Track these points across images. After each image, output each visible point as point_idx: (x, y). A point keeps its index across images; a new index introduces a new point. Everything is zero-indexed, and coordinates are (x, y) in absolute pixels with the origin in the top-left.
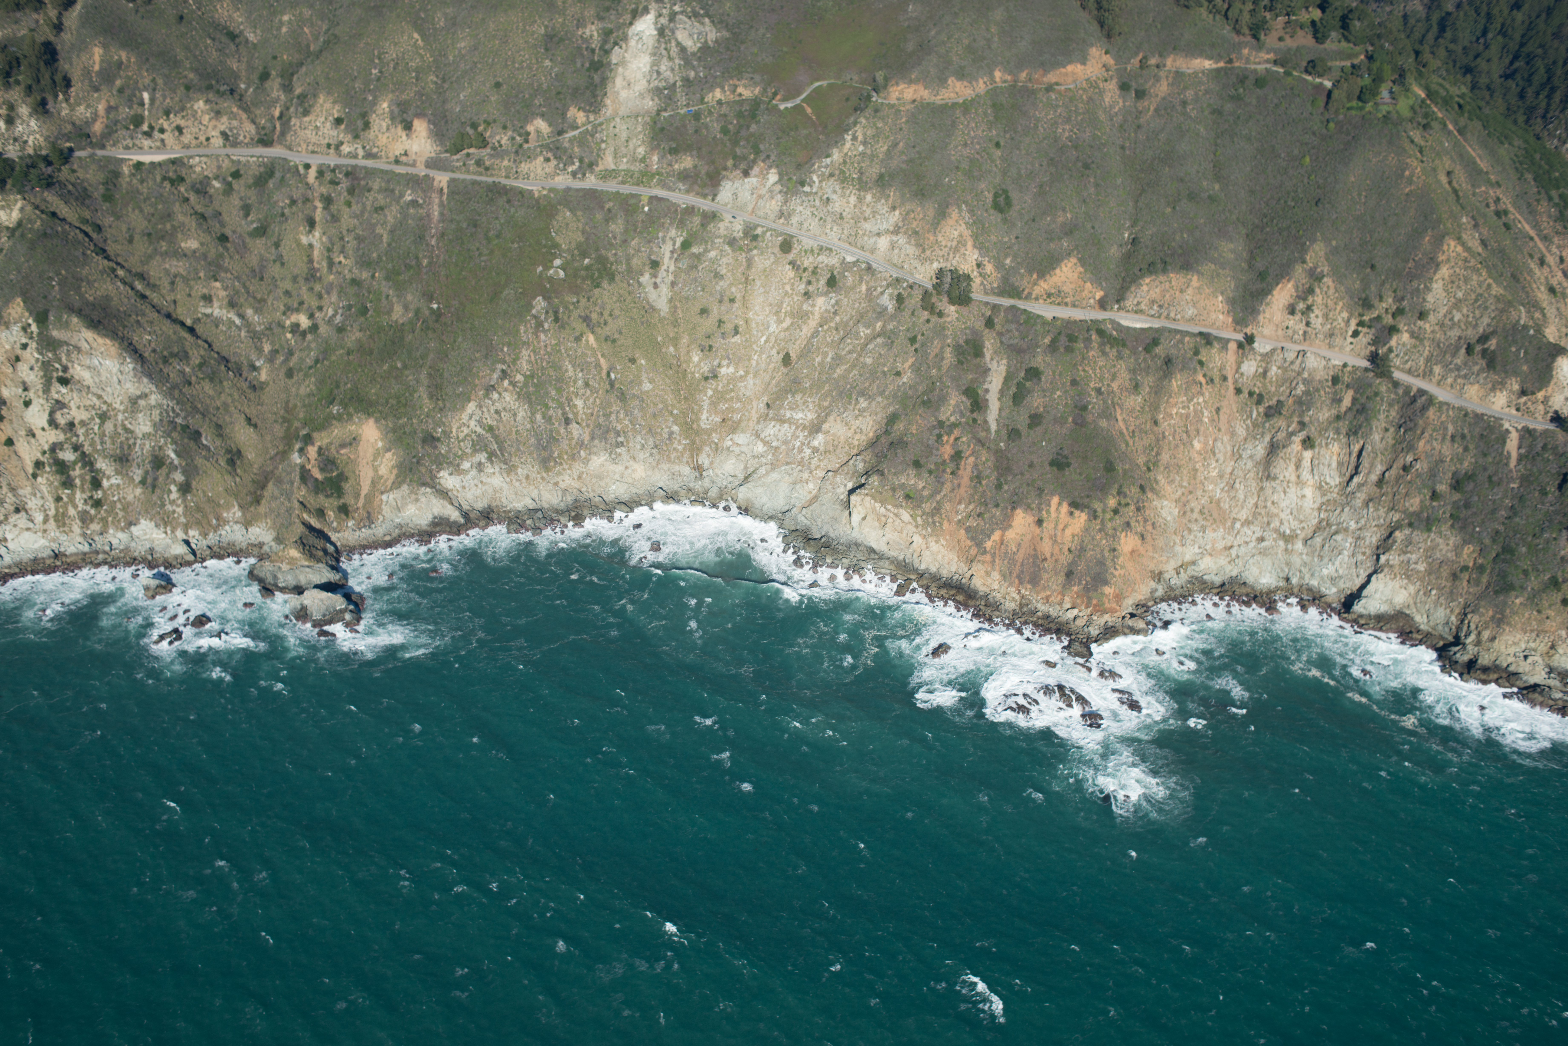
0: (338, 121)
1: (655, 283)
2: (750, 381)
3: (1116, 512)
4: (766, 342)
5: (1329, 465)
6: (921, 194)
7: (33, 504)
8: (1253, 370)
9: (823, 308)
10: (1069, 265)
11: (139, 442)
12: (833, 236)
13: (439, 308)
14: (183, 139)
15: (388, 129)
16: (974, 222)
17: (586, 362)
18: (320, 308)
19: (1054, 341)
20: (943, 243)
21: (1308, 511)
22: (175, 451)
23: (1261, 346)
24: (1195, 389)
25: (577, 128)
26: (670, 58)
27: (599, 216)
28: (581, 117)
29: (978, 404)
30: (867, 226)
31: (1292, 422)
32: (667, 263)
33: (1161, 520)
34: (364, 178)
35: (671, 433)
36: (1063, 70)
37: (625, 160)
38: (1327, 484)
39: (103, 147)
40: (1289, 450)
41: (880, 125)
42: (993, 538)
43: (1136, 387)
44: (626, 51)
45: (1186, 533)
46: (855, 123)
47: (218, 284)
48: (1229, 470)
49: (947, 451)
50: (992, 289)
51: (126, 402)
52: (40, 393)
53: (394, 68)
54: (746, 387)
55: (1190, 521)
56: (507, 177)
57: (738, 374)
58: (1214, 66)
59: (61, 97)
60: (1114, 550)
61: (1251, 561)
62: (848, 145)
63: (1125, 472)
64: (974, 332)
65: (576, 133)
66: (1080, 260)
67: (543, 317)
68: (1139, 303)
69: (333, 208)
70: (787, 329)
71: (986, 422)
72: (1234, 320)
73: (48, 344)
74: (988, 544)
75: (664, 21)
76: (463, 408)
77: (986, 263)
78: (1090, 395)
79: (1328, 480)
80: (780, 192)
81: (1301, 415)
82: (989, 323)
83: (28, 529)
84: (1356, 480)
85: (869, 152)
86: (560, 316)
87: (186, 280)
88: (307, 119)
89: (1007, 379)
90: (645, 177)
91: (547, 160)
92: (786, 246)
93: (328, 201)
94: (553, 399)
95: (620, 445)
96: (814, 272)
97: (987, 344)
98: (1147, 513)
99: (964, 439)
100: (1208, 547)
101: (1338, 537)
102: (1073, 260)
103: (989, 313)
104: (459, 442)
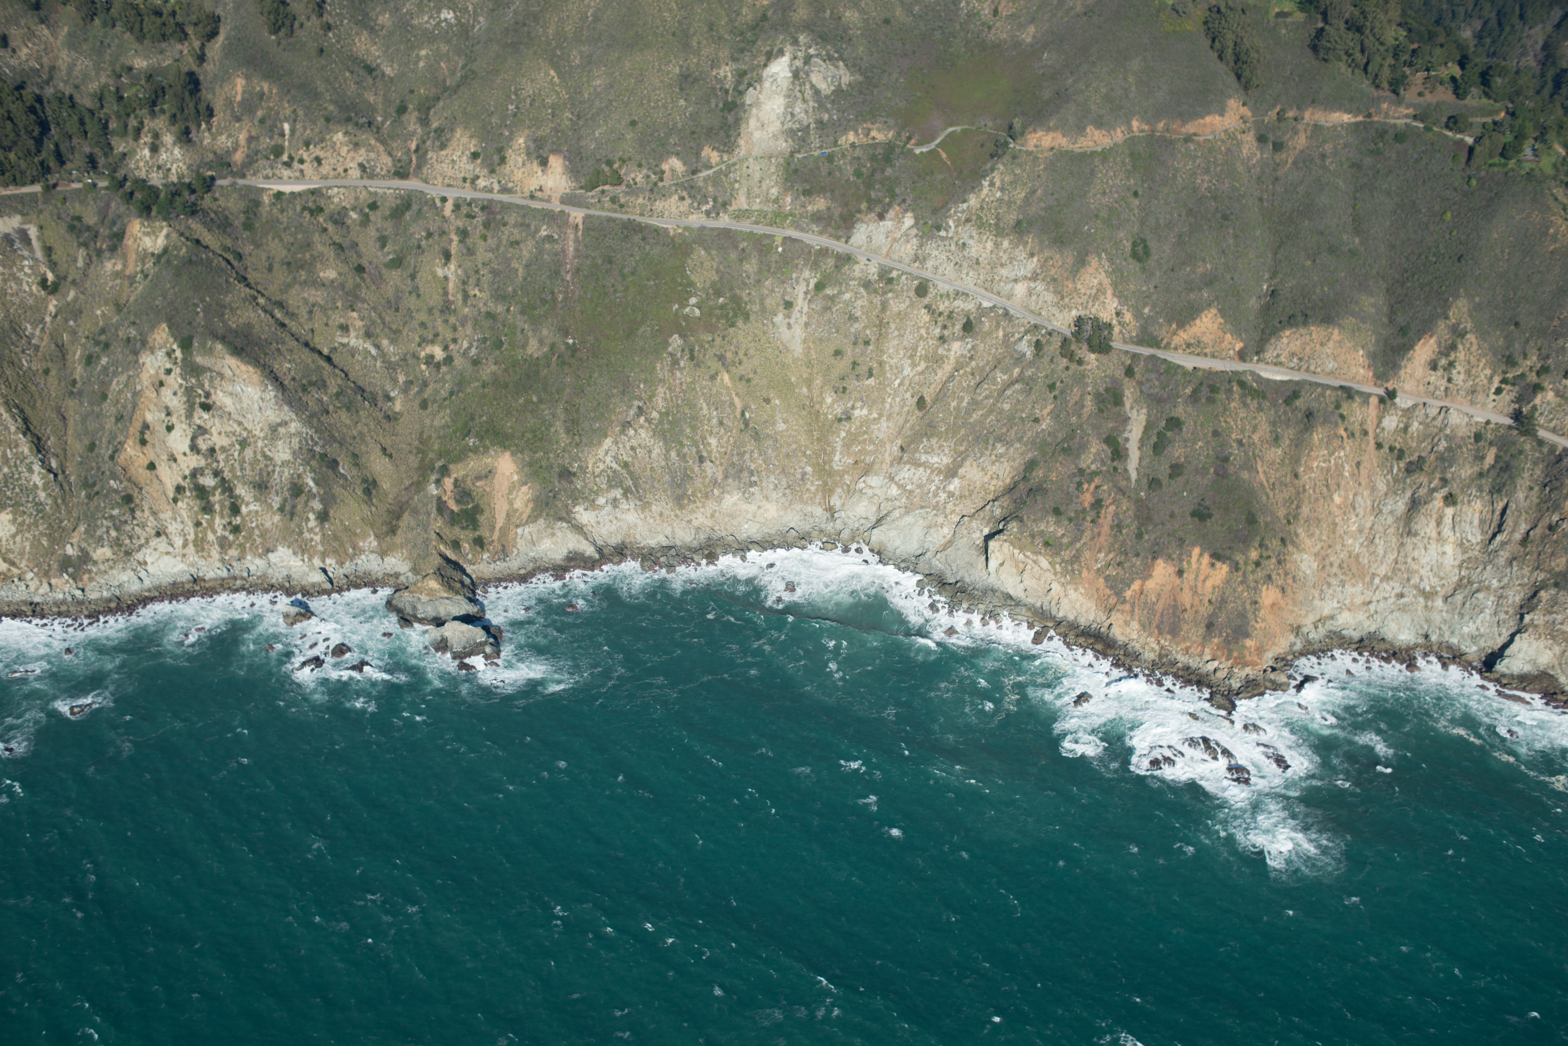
0: (475, 156)
1: (789, 324)
2: (884, 424)
3: (1257, 564)
4: (900, 385)
5: (1471, 523)
6: (1060, 242)
7: (173, 528)
8: (1394, 425)
9: (959, 353)
10: (1210, 316)
11: (278, 469)
12: (969, 281)
13: (574, 343)
14: (321, 169)
15: (524, 164)
16: (1113, 271)
17: (721, 401)
18: (455, 341)
19: (1195, 392)
20: (1083, 291)
21: (1449, 568)
22: (314, 480)
23: (1403, 401)
24: (1336, 443)
25: (711, 167)
26: (804, 100)
27: (733, 256)
28: (715, 157)
29: (1118, 453)
30: (1004, 272)
31: (1434, 479)
32: (801, 303)
33: (1301, 574)
34: (499, 213)
35: (804, 474)
36: (1201, 121)
37: (758, 200)
38: (1468, 541)
39: (243, 176)
40: (1430, 506)
41: (1018, 171)
42: (1133, 587)
43: (1276, 440)
44: (760, 93)
45: (1325, 587)
46: (993, 170)
47: (355, 314)
48: (1369, 525)
49: (1087, 499)
50: (1131, 337)
51: (266, 429)
52: (183, 418)
53: (531, 105)
54: (879, 429)
55: (1329, 575)
56: (642, 215)
57: (871, 417)
58: (1353, 120)
59: (204, 126)
60: (1256, 603)
61: (1390, 617)
62: (985, 191)
63: (1267, 524)
64: (1114, 380)
65: (710, 172)
66: (1220, 311)
67: (679, 355)
68: (1278, 356)
69: (469, 241)
70: (922, 373)
71: (1126, 470)
72: (1374, 375)
73: (192, 370)
74: (1128, 594)
75: (798, 63)
76: (600, 444)
77: (1125, 311)
78: (1231, 447)
79: (1470, 537)
80: (916, 236)
81: (1443, 471)
82: (1129, 372)
83: (168, 553)
84: (1499, 538)
85: (1006, 198)
86: (696, 354)
87: (324, 309)
88: (443, 153)
89: (1147, 428)
90: (778, 218)
91: (682, 199)
92: (922, 290)
93: (464, 234)
94: (688, 437)
95: (753, 484)
96: (950, 317)
97: (1127, 393)
98: (1288, 566)
99: (1105, 488)
100: (1347, 602)
101: (1480, 596)
102: (1214, 311)
103: (1128, 362)
104: (595, 477)
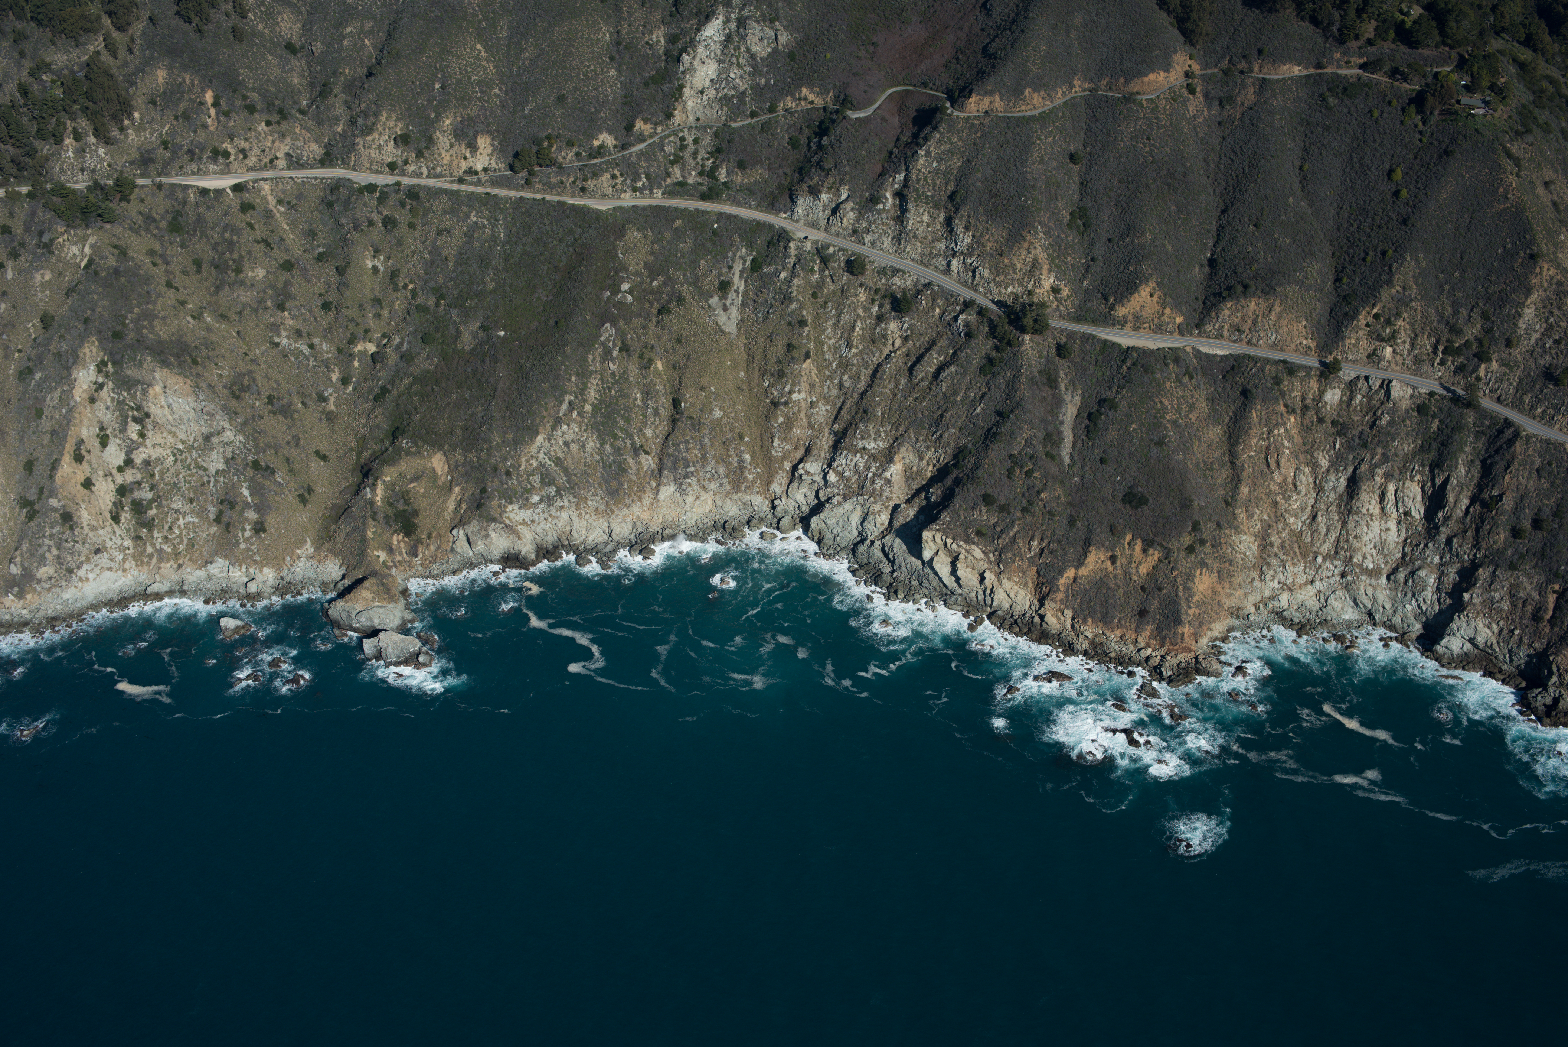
0: (402, 140)
1: (725, 305)
3: (1190, 549)
4: (838, 366)
5: (1414, 498)
6: (995, 214)
7: (112, 543)
8: (1337, 398)
9: (896, 333)
10: (1148, 289)
11: (212, 479)
13: (505, 336)
14: (247, 162)
15: (452, 146)
16: (1050, 244)
17: (655, 390)
18: (387, 336)
19: (1130, 371)
20: (1018, 267)
21: (1392, 545)
22: (249, 488)
23: (1346, 374)
24: (1276, 419)
25: (644, 140)
26: (739, 66)
27: (668, 235)
28: (647, 128)
29: (1052, 437)
31: (1376, 454)
32: (738, 283)
33: (1238, 556)
34: (426, 199)
35: (742, 462)
36: (1145, 79)
37: (694, 173)
38: (1412, 517)
39: (168, 173)
40: (1373, 482)
41: (954, 140)
42: (1066, 575)
43: (1215, 417)
44: (694, 58)
45: (1265, 568)
46: (929, 138)
47: (285, 314)
48: (1311, 502)
49: (1019, 486)
51: (200, 439)
52: (117, 433)
53: (457, 83)
54: (817, 414)
55: (1269, 556)
56: (573, 195)
57: (810, 401)
58: (1305, 73)
59: (126, 122)
60: (1189, 589)
61: (1332, 596)
62: (921, 161)
63: (1201, 508)
64: (1047, 361)
65: (643, 146)
66: (1158, 284)
67: (611, 344)
68: (1220, 328)
69: (396, 230)
71: (1059, 455)
72: (1317, 347)
73: (123, 383)
74: (1062, 582)
75: (733, 26)
76: (532, 441)
77: (1062, 286)
78: (1166, 428)
79: (1413, 513)
80: (852, 209)
81: (1385, 446)
82: (1064, 352)
83: (109, 568)
84: (1441, 514)
86: (629, 342)
87: (254, 310)
88: (369, 138)
89: (1081, 411)
90: (713, 192)
91: (614, 177)
92: (857, 268)
93: (392, 223)
94: (622, 429)
95: (689, 475)
97: (1062, 374)
98: (1224, 549)
99: (1037, 474)
100: (1288, 582)
101: (1422, 573)
102: (1152, 285)
103: (1063, 341)
104: (528, 475)
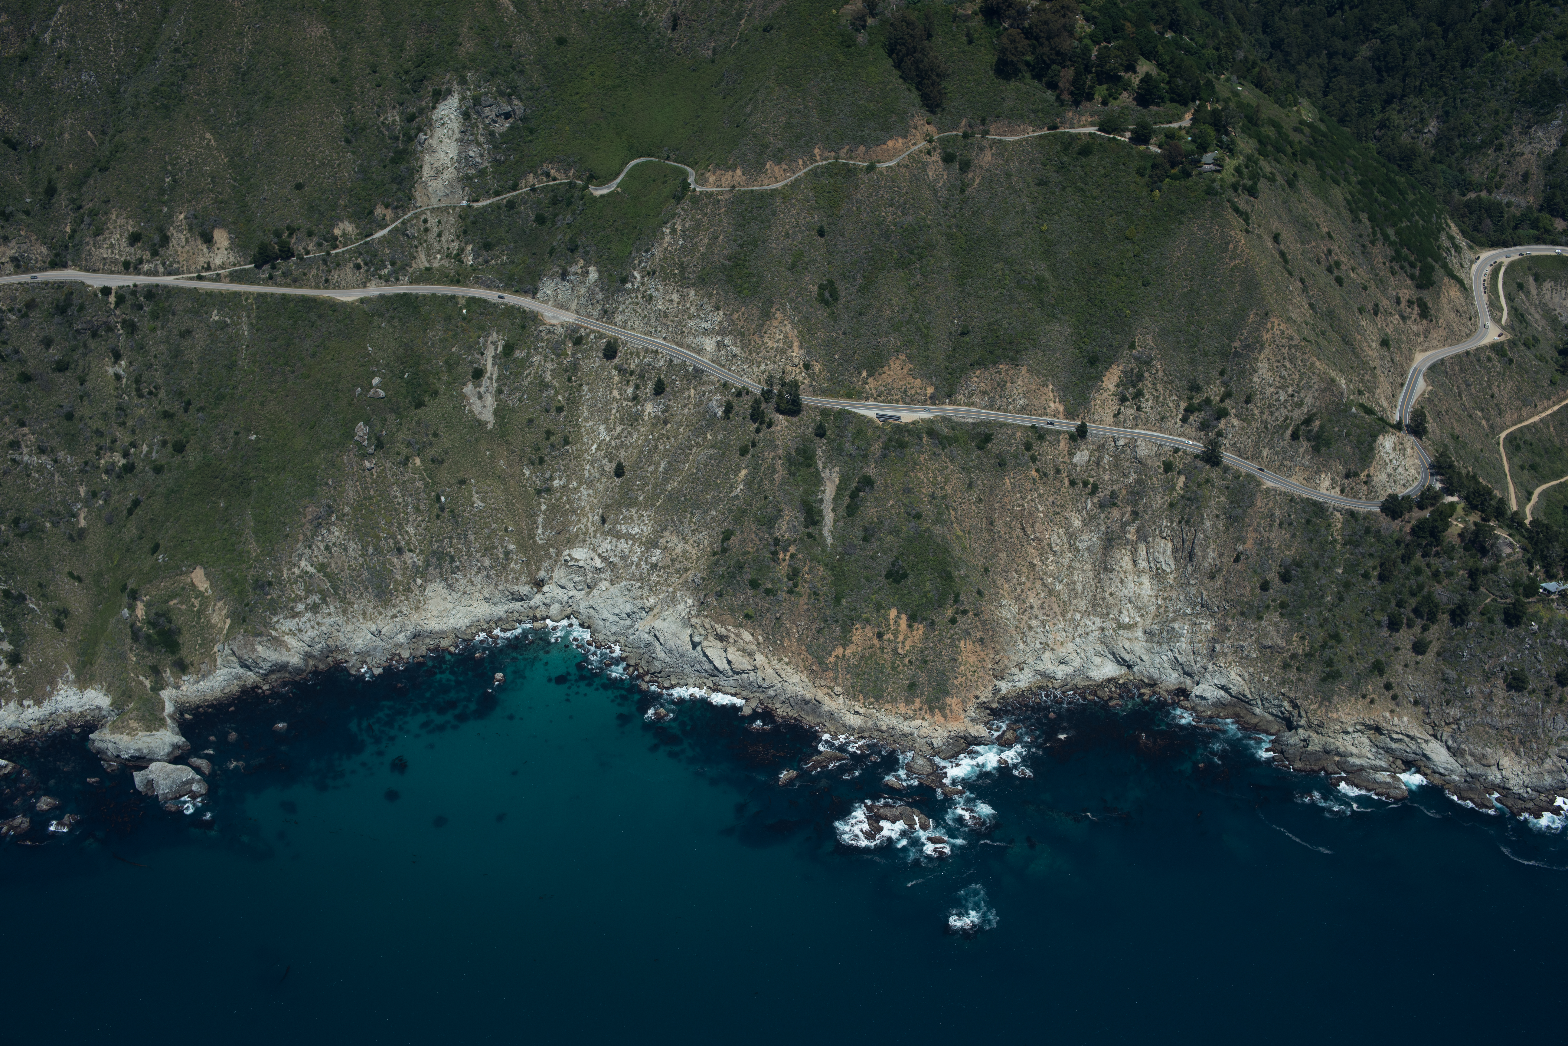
0: (134, 239)
1: (479, 393)
2: (584, 492)
3: (953, 621)
4: (597, 449)
5: (1164, 553)
6: (744, 292)
8: (1086, 459)
9: (653, 414)
10: (898, 362)
12: (658, 336)
13: (257, 439)
15: (187, 241)
16: (799, 321)
17: (414, 487)
18: (133, 445)
19: (885, 448)
20: (770, 345)
21: (1146, 598)
23: (1093, 436)
24: (1028, 485)
25: (386, 226)
26: (478, 143)
27: (416, 323)
28: (389, 213)
29: (812, 517)
30: (692, 324)
31: (1125, 513)
32: (491, 370)
33: (1001, 621)
34: (166, 299)
35: (507, 553)
36: (884, 146)
37: (439, 256)
38: (1164, 571)
40: (1124, 540)
41: (699, 216)
42: (834, 654)
43: (970, 486)
44: (431, 137)
45: (1026, 630)
46: (673, 215)
48: (1066, 562)
49: (783, 568)
50: (821, 390)
53: (188, 175)
54: (580, 499)
55: (1030, 618)
56: (317, 287)
57: (571, 486)
58: (1039, 133)
60: (954, 660)
62: (667, 239)
63: (962, 579)
64: (805, 441)
65: (385, 232)
66: (908, 356)
67: (366, 443)
68: (970, 395)
69: (137, 334)
70: (619, 436)
71: (821, 535)
72: (1066, 410)
74: (831, 660)
75: (468, 103)
76: (292, 549)
77: (814, 362)
78: (923, 502)
79: (1164, 567)
80: (602, 290)
81: (1135, 505)
82: (820, 430)
84: (1191, 567)
85: (689, 245)
86: (384, 440)
88: (100, 237)
89: (840, 488)
90: (460, 275)
91: (358, 266)
92: (611, 350)
93: (131, 327)
94: (384, 529)
95: (455, 570)
96: (642, 376)
97: (819, 452)
98: (986, 616)
99: (800, 556)
100: (1049, 642)
101: (1176, 626)
102: (902, 357)
103: (818, 418)
104: (291, 584)
